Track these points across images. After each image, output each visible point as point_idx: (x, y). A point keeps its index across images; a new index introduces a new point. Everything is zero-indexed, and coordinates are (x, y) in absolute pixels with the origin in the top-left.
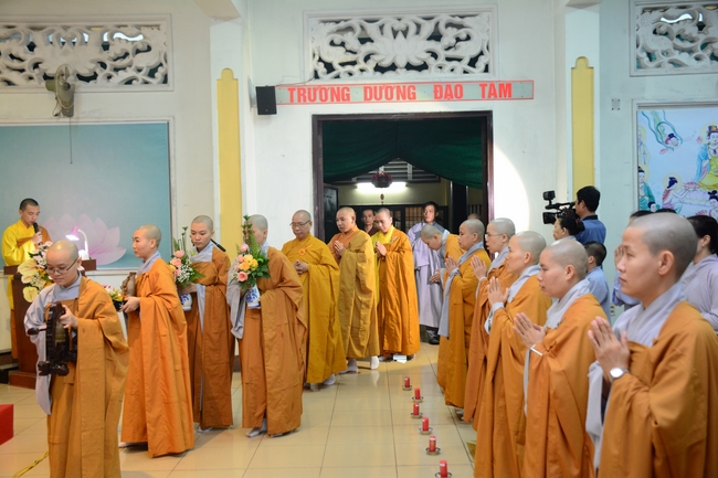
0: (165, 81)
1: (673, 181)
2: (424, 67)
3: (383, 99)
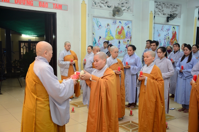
1: (100, 37)
3: (22, 4)
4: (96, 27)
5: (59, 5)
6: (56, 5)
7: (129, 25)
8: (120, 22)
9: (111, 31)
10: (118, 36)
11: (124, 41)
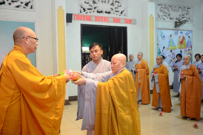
0: (31, 8)
1: (164, 48)
2: (109, 13)
3: (100, 21)
4: (160, 38)
5: (129, 20)
6: (127, 20)
7: (190, 35)
8: (181, 32)
9: (173, 41)
10: (180, 45)
11: (185, 50)
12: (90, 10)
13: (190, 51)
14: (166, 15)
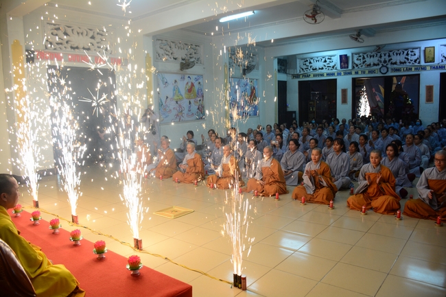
1: (167, 98)
2: (88, 49)
3: (76, 61)
4: (162, 85)
5: (118, 60)
6: (115, 60)
8: (189, 77)
9: (179, 89)
10: (188, 95)
11: (195, 101)
12: (60, 46)
13: (201, 102)
14: (167, 53)
